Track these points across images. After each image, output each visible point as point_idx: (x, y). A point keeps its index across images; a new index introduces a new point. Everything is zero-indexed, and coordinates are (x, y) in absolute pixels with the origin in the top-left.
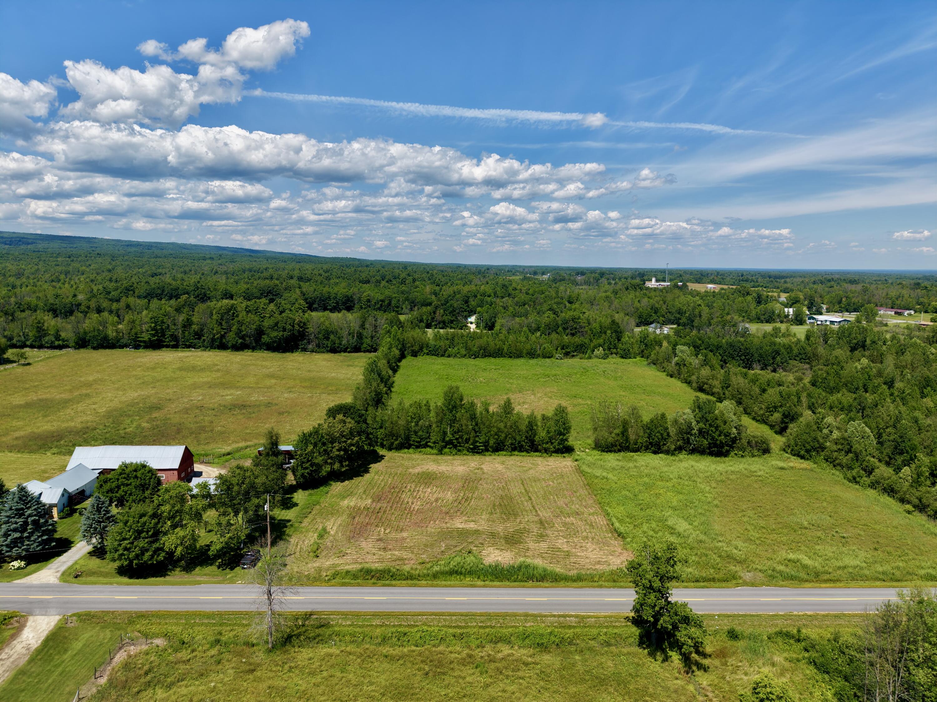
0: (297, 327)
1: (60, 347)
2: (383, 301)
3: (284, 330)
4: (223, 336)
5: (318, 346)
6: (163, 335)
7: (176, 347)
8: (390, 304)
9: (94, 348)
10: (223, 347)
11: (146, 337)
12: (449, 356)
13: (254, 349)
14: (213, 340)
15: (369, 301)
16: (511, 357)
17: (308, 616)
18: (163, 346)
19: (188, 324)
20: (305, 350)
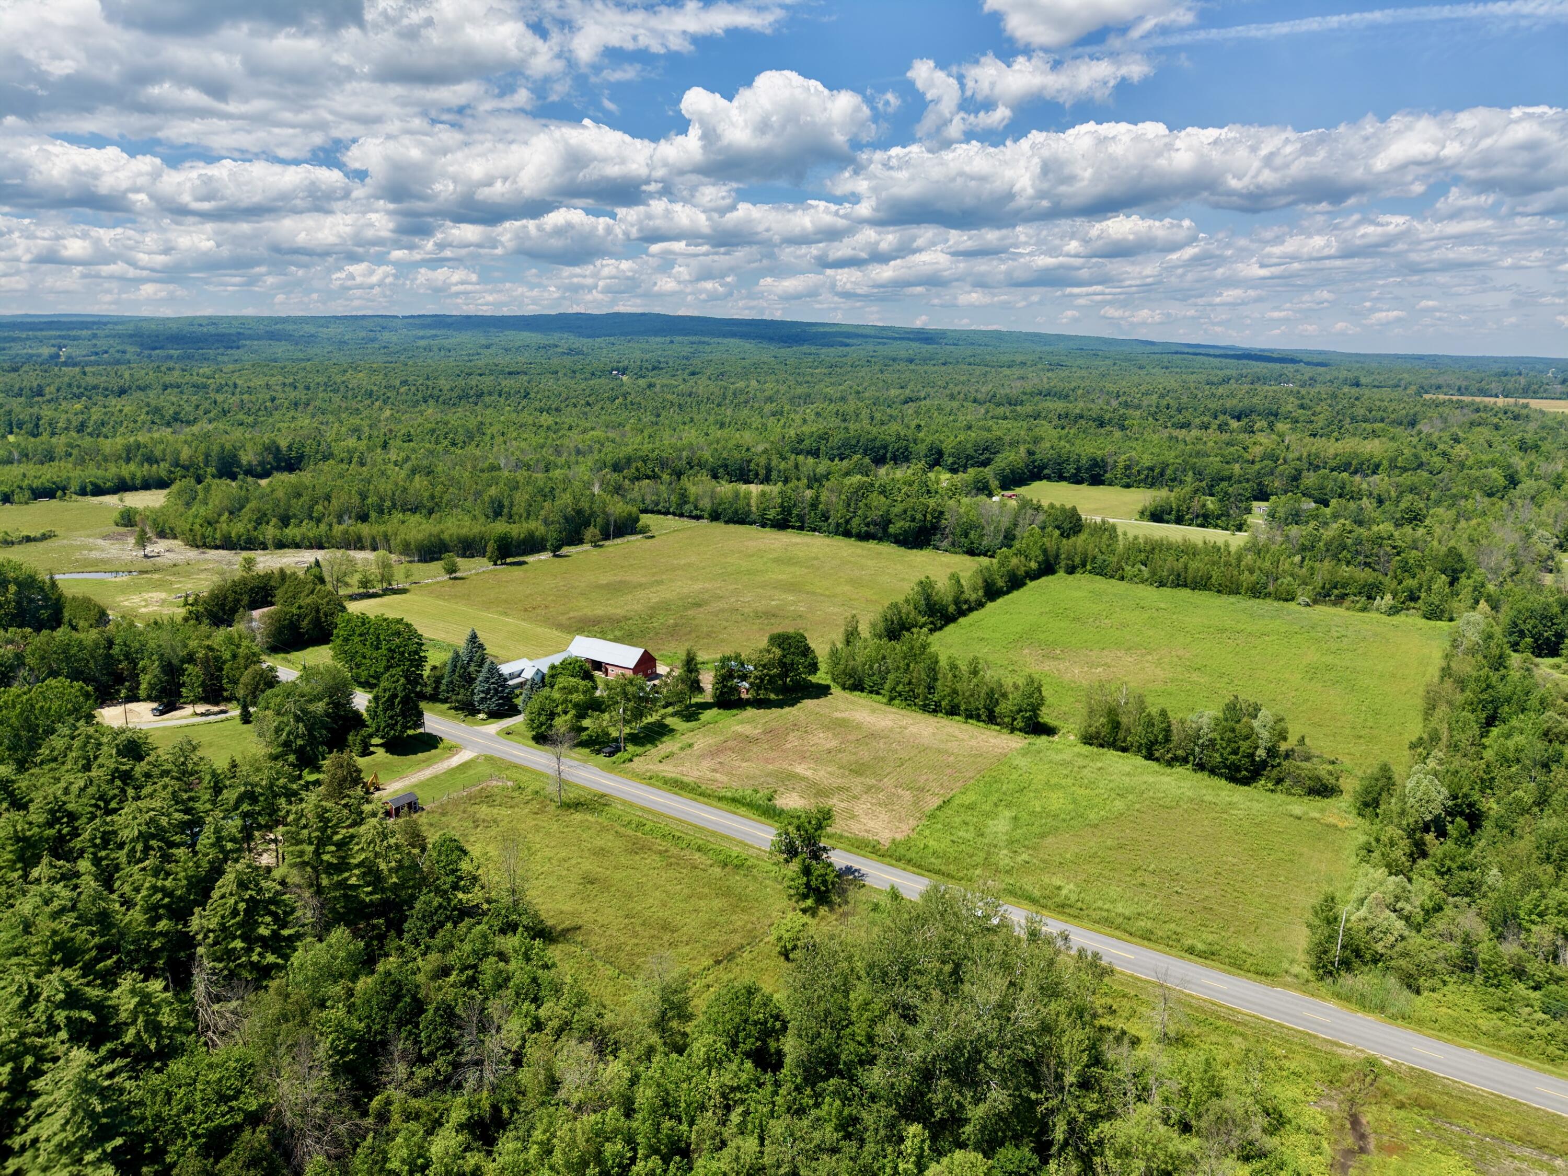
0: (929, 517)
1: (698, 518)
2: (1151, 469)
3: (913, 520)
4: (847, 522)
5: (953, 544)
6: (790, 514)
7: (801, 528)
8: (1162, 474)
9: (727, 522)
10: (847, 534)
11: (771, 514)
12: (1122, 578)
13: (880, 540)
14: (838, 525)
15: (1128, 467)
16: (1219, 591)
17: (603, 796)
18: (788, 527)
19: (814, 505)
20: (937, 548)
